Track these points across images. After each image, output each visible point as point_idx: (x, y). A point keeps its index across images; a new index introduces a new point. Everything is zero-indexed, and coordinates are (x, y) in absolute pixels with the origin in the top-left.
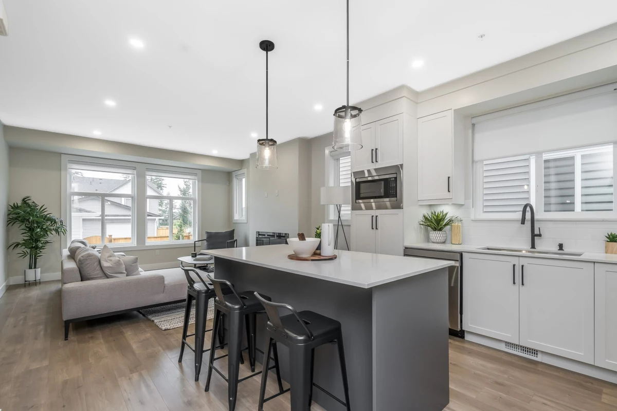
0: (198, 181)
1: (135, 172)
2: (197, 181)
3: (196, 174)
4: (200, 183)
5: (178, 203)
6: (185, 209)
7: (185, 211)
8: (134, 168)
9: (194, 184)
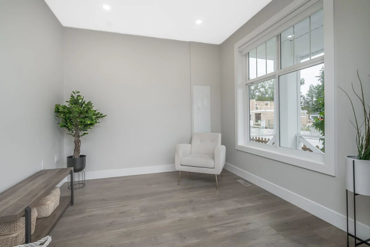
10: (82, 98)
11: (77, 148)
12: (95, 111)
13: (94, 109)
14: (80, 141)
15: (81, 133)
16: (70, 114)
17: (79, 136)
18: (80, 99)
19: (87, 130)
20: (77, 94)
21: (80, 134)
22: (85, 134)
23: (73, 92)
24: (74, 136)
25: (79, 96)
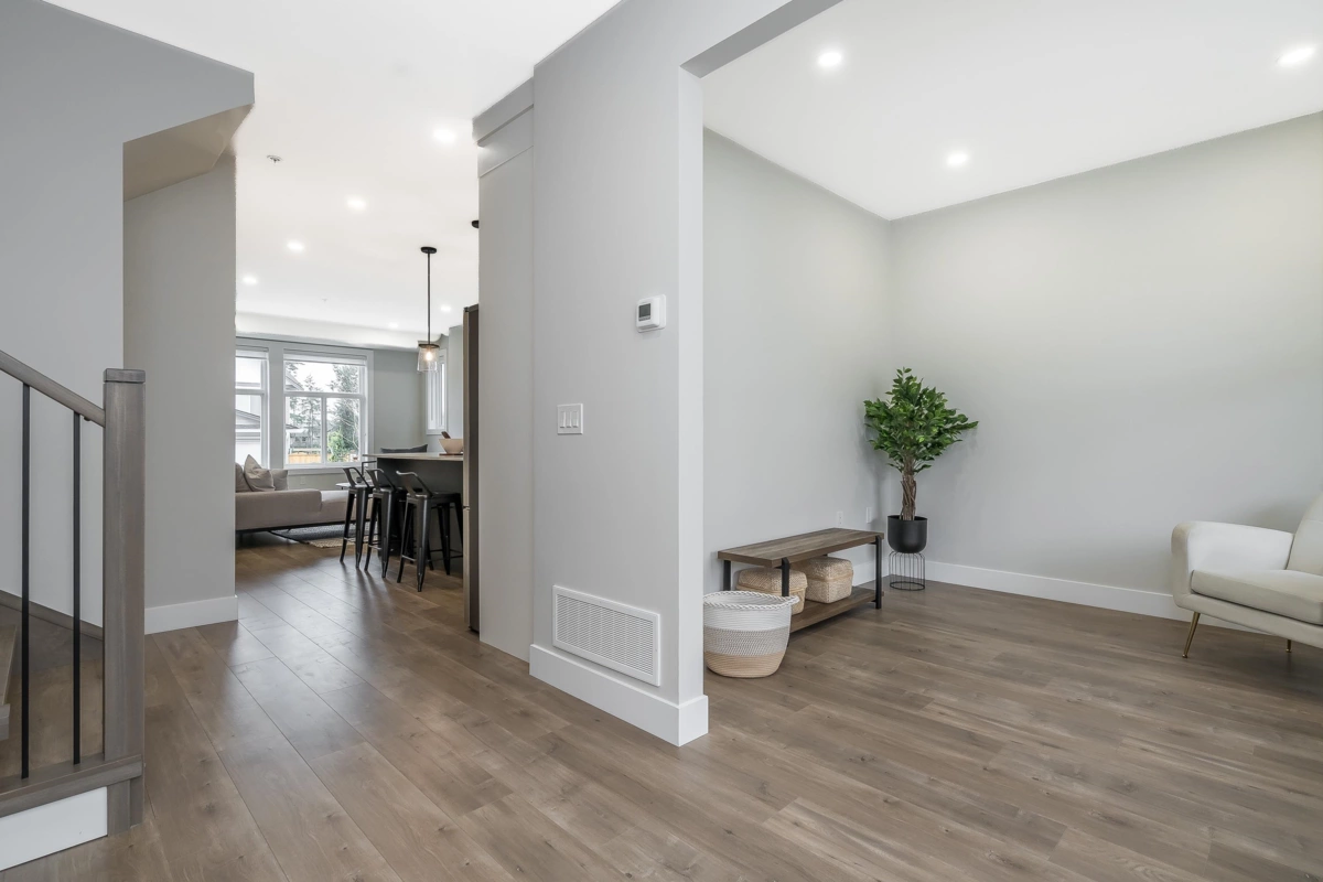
0: (369, 369)
1: (267, 355)
2: (366, 369)
3: (364, 358)
4: (372, 372)
5: (332, 403)
6: (347, 413)
7: (346, 416)
8: (266, 350)
9: (362, 372)
10: (917, 382)
11: (909, 500)
12: (952, 412)
13: (947, 407)
14: (914, 483)
15: (917, 464)
16: (891, 420)
17: (911, 472)
18: (915, 384)
19: (932, 459)
20: (906, 376)
21: (916, 467)
22: (924, 466)
23: (899, 371)
24: (900, 470)
25: (910, 378)
